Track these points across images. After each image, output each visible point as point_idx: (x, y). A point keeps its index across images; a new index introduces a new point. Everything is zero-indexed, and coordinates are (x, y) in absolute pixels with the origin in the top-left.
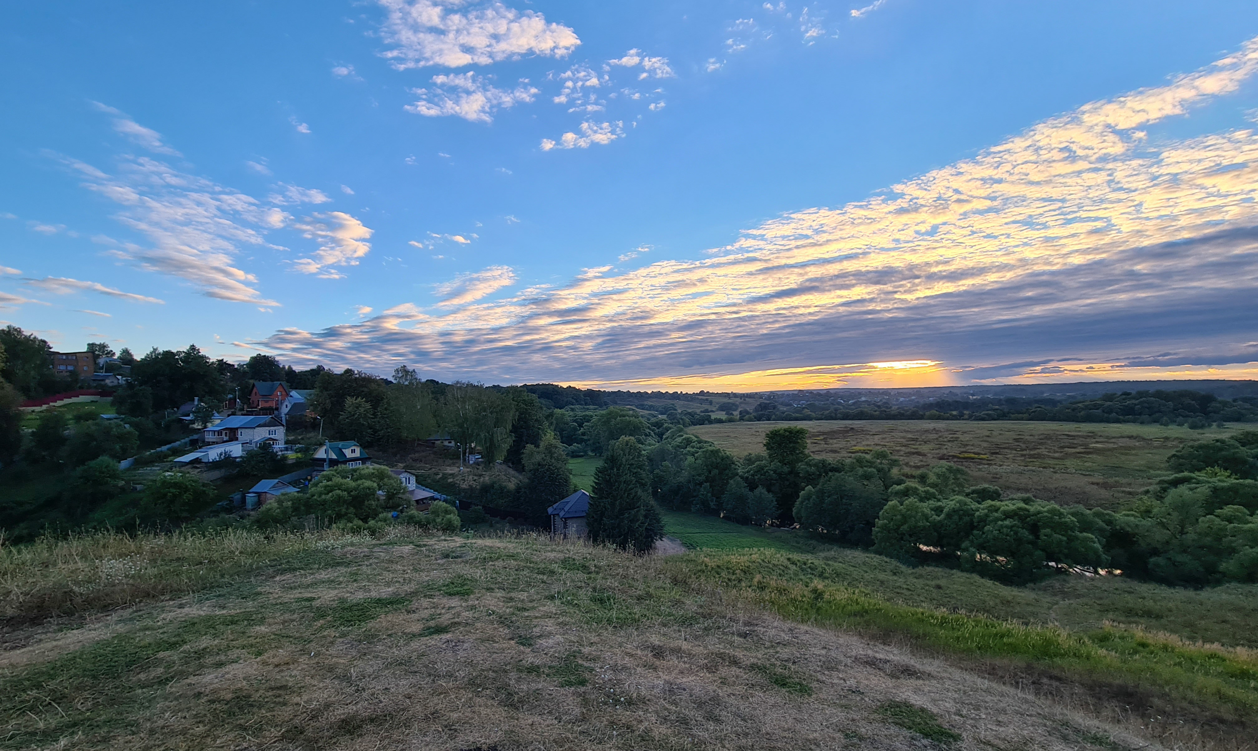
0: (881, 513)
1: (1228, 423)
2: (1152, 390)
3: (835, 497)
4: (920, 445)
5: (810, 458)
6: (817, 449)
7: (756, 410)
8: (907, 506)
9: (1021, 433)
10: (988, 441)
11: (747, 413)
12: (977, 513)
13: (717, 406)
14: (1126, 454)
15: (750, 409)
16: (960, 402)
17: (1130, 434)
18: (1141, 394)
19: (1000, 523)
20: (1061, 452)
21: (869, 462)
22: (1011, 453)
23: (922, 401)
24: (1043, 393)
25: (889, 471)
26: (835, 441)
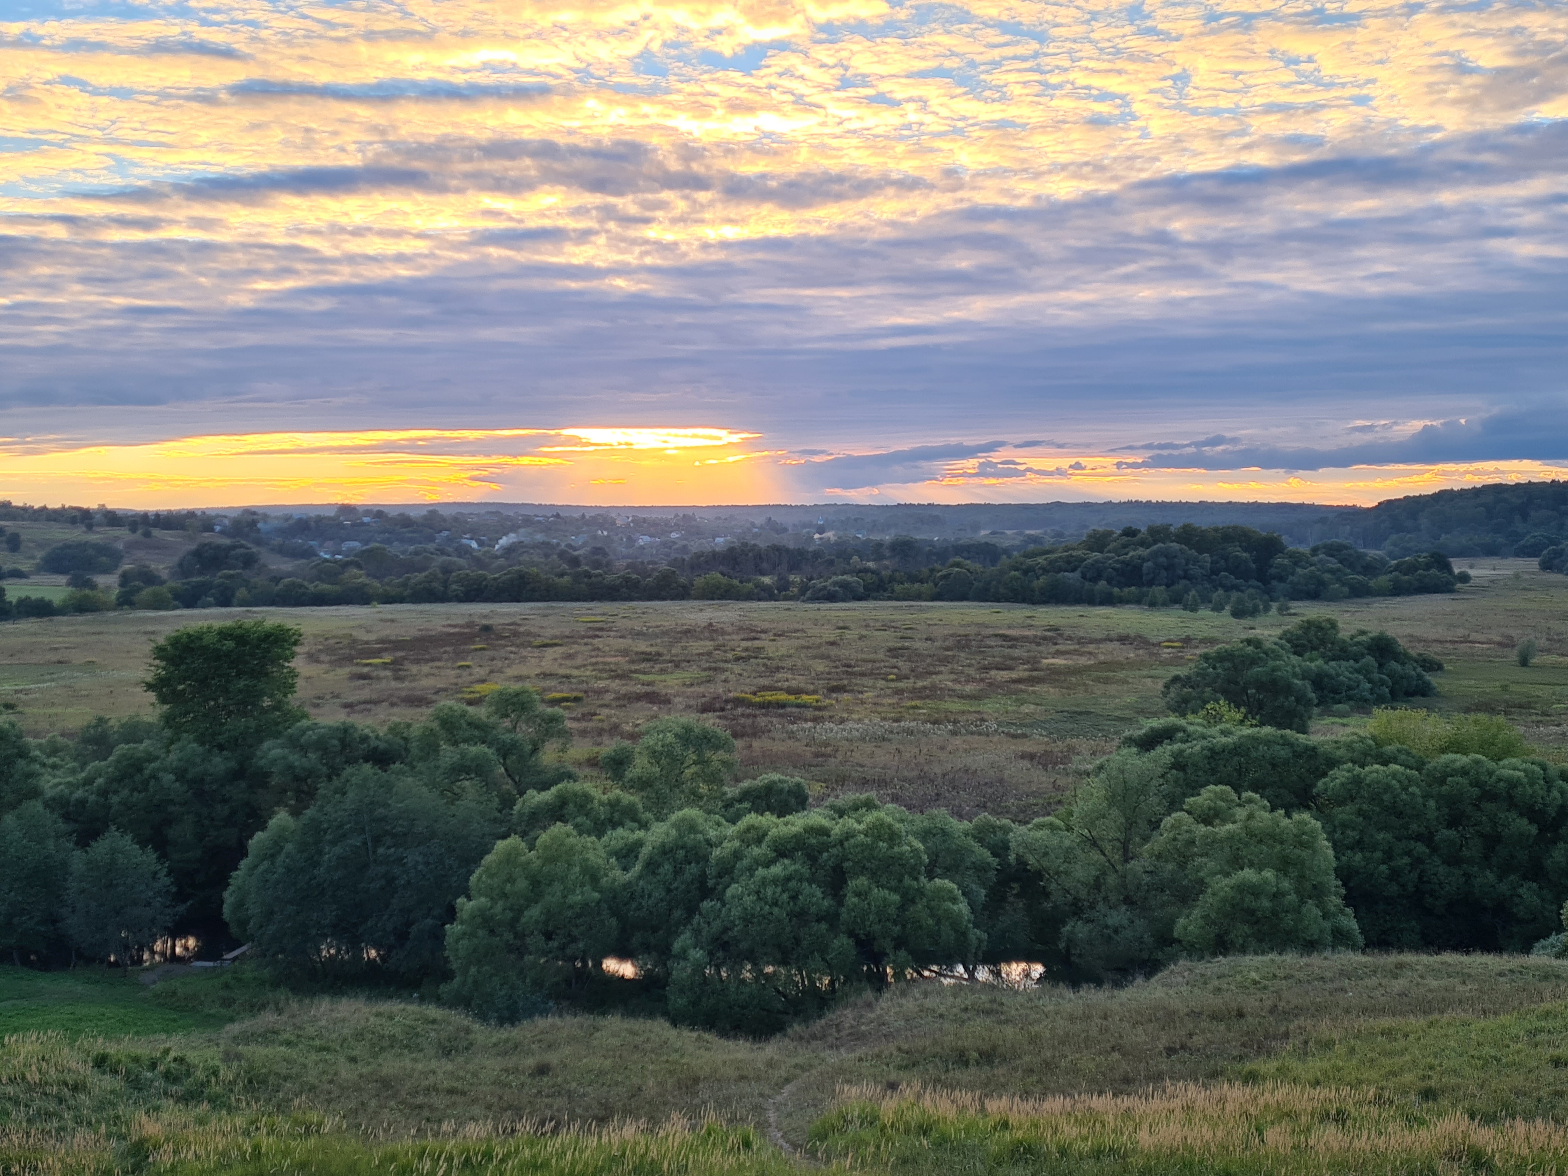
0: (473, 878)
1: (1299, 603)
2: (1177, 523)
3: (356, 841)
4: (663, 671)
5: (304, 723)
6: (365, 694)
7: (183, 570)
8: (546, 848)
9: (909, 633)
10: (828, 657)
11: (150, 578)
12: (716, 852)
13: (40, 554)
14: (1107, 681)
15: (162, 567)
16: (787, 550)
17: (1122, 631)
18: (1158, 534)
19: (761, 872)
20: (982, 680)
21: (477, 727)
22: (874, 687)
23: (696, 546)
24: (976, 528)
25: (535, 750)
26: (426, 668)
